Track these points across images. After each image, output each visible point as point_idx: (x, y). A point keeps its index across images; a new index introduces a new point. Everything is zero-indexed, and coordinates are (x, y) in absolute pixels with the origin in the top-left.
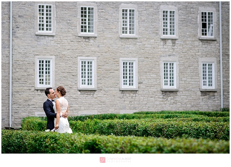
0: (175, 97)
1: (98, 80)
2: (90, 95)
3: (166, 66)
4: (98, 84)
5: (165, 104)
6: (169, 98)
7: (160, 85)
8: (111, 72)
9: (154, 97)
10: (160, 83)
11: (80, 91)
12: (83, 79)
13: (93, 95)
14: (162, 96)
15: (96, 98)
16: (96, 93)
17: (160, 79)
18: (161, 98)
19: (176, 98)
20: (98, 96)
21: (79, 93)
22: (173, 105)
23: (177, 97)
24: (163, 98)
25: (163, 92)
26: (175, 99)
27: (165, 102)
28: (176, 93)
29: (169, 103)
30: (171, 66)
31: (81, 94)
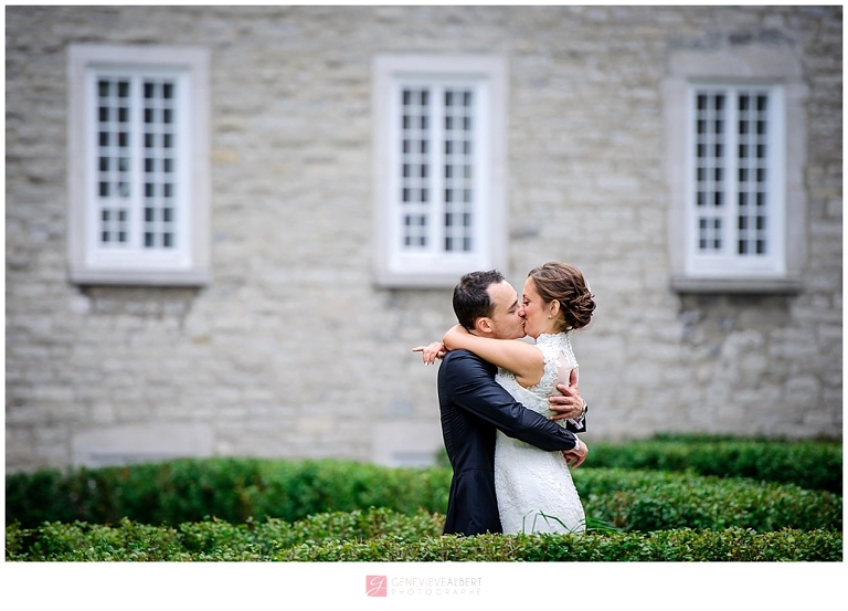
0: (776, 333)
1: (217, 211)
2: (160, 316)
3: (710, 114)
4: (218, 237)
5: (704, 384)
6: (731, 345)
7: (664, 248)
8: (310, 161)
9: (625, 336)
10: (664, 231)
11: (85, 288)
12: (114, 202)
13: (182, 317)
14: (676, 330)
15: (203, 340)
16: (202, 304)
17: (665, 209)
18: (670, 342)
19: (781, 341)
20: (221, 322)
21: (80, 304)
22: (757, 387)
23: (790, 333)
24: (685, 341)
25: (690, 302)
26: (774, 350)
27: (703, 372)
28: (785, 308)
29: (731, 374)
30: (752, 115)
31: (94, 312)
